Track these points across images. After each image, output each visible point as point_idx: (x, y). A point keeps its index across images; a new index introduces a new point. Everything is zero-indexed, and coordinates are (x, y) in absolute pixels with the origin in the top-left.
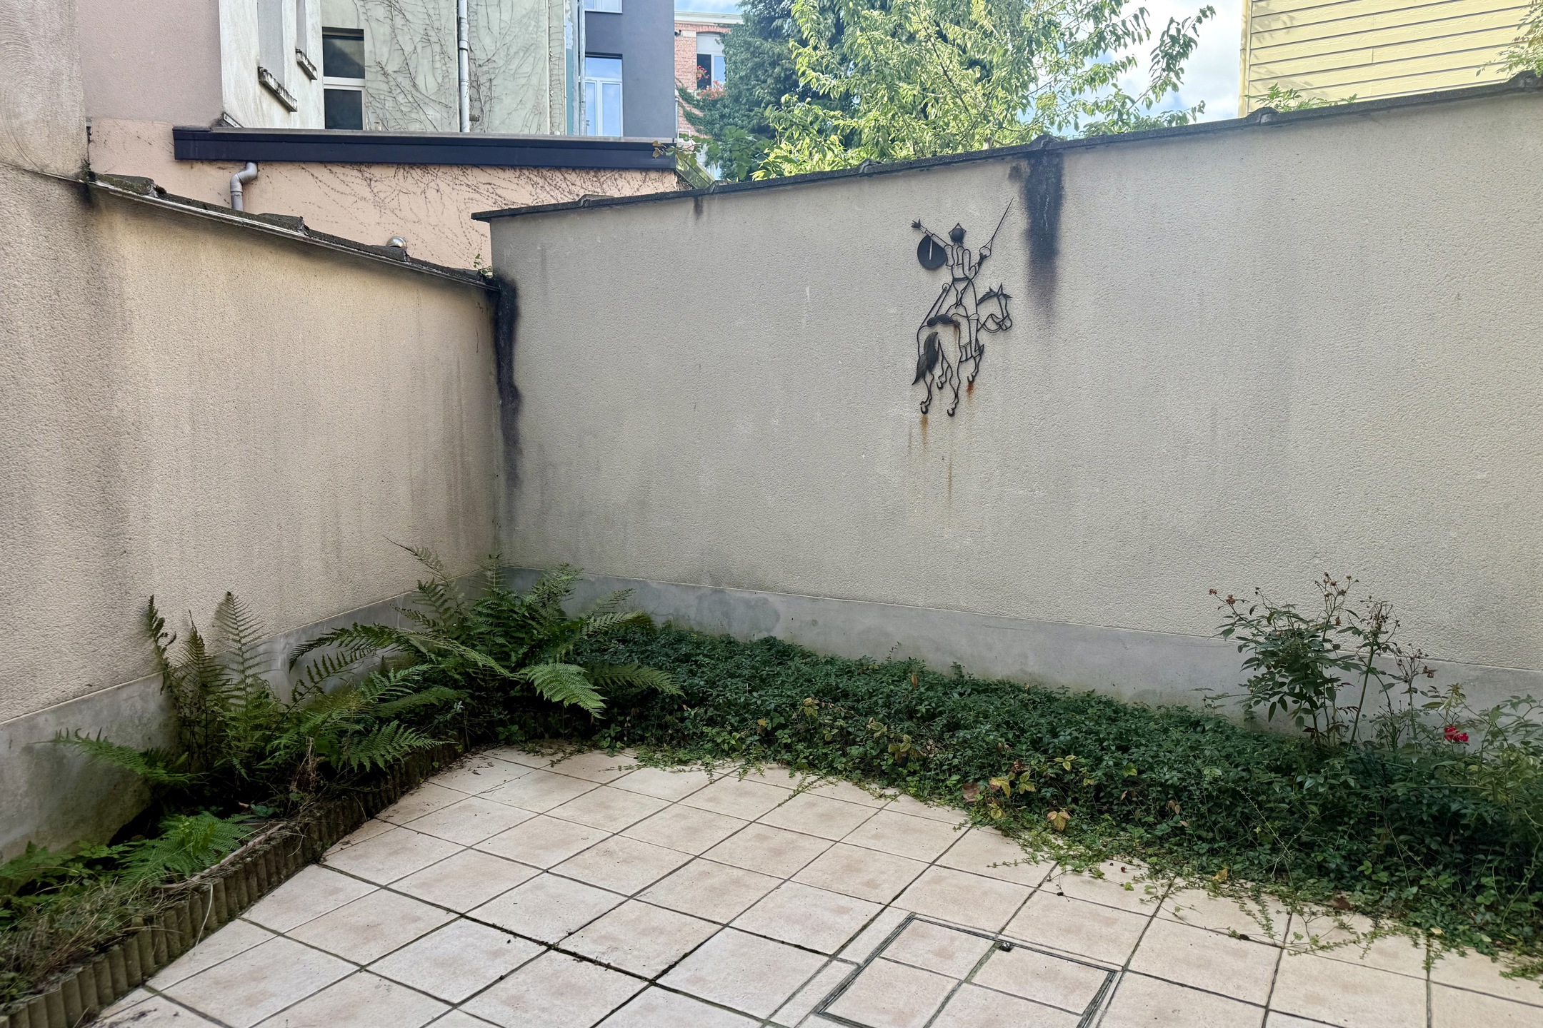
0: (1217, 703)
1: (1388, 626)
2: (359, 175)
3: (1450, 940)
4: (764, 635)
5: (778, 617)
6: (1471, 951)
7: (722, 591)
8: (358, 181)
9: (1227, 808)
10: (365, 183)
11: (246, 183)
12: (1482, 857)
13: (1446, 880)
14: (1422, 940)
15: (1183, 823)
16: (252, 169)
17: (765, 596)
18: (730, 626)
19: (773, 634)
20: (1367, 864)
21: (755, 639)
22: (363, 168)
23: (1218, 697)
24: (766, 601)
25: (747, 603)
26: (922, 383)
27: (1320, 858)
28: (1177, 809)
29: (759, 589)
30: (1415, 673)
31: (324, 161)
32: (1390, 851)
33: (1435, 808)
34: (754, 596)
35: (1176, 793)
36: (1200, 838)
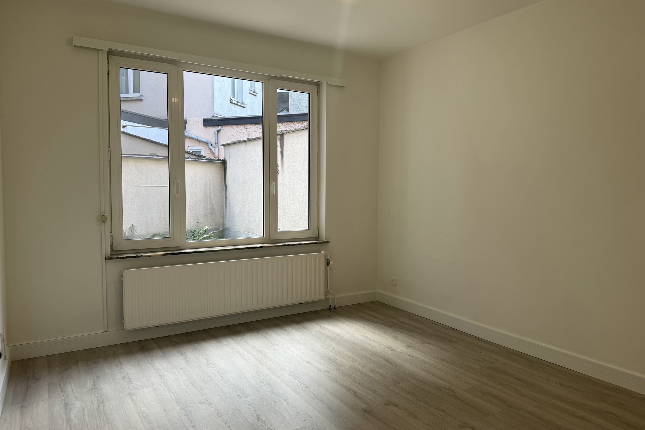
2: (244, 127)
8: (243, 129)
10: (245, 129)
11: (218, 131)
16: (220, 127)
22: (245, 125)
31: (236, 124)
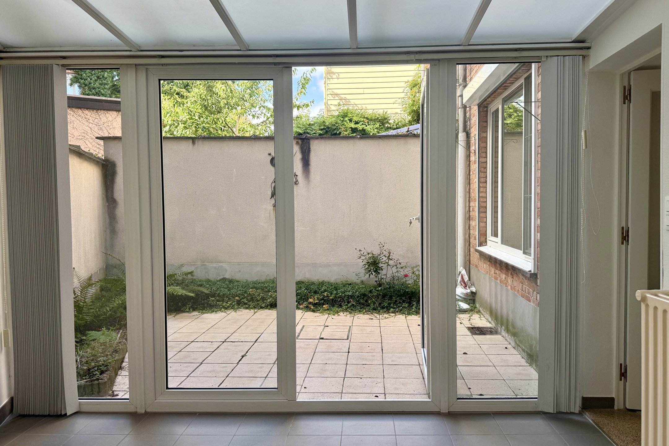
0: (358, 275)
1: (391, 254)
3: (409, 314)
4: (222, 277)
5: (226, 271)
6: (413, 315)
7: (205, 265)
9: (363, 298)
12: (413, 299)
13: (407, 305)
14: (404, 315)
15: (354, 303)
17: (222, 265)
18: (208, 275)
19: (225, 277)
20: (392, 305)
21: (218, 279)
23: (358, 274)
24: (222, 266)
25: (215, 268)
26: (273, 198)
27: (383, 305)
28: (352, 301)
29: (219, 263)
30: (397, 264)
32: (396, 301)
33: (404, 291)
34: (218, 265)
35: (351, 297)
36: (358, 306)
